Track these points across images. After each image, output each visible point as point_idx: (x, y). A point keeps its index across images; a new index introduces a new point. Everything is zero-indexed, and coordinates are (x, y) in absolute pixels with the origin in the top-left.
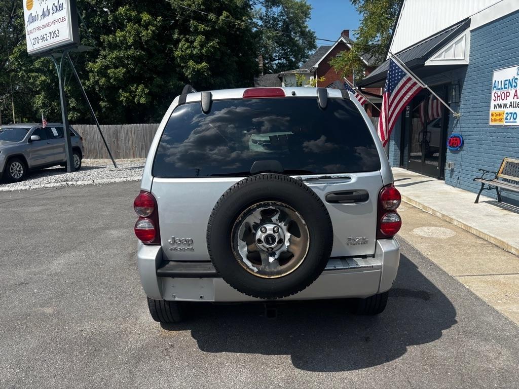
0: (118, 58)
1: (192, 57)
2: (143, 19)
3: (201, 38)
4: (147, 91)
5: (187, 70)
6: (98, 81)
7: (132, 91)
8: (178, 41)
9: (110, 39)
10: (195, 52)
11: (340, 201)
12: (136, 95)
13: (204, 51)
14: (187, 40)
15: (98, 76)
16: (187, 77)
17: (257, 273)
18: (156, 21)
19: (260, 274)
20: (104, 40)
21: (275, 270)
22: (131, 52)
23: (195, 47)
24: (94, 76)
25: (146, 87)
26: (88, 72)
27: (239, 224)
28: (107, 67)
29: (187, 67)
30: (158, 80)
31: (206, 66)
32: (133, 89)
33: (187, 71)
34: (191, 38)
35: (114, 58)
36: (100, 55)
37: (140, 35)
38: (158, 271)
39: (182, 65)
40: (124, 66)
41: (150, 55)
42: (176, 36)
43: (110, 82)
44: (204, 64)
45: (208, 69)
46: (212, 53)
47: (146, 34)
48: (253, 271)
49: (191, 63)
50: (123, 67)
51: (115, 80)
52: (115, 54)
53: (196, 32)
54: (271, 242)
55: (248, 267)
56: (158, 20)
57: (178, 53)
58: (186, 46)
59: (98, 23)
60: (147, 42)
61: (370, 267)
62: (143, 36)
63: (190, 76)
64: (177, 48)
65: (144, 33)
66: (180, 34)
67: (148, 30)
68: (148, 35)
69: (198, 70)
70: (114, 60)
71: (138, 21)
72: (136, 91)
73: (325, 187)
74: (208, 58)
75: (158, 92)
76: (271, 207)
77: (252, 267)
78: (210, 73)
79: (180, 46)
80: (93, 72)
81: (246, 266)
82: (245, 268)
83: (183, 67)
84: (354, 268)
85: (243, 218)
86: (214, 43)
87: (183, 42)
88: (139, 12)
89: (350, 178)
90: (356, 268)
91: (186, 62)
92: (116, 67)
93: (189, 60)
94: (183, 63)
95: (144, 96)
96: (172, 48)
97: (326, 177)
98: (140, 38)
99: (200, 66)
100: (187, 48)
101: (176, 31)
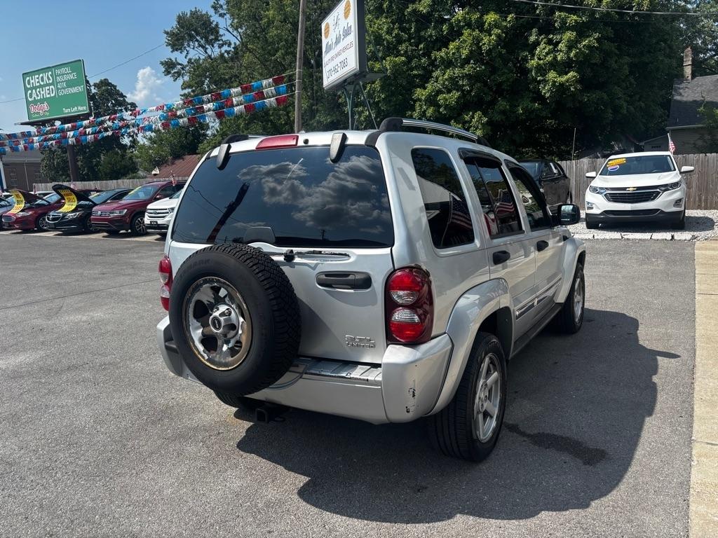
0: (451, 79)
1: (554, 65)
2: (488, 21)
3: (569, 35)
4: (485, 120)
5: (545, 86)
6: (425, 111)
7: (466, 122)
8: (537, 43)
9: (443, 54)
10: (559, 58)
11: (334, 286)
12: (471, 126)
13: (572, 55)
14: (550, 42)
15: (425, 105)
16: (544, 97)
17: (208, 360)
18: (506, 20)
19: (210, 363)
20: (435, 58)
21: (224, 361)
22: (467, 69)
23: (561, 51)
24: (421, 106)
25: (485, 114)
26: (415, 101)
27: (189, 301)
28: (439, 92)
29: (545, 82)
30: (502, 104)
31: (574, 76)
32: (467, 118)
33: (544, 88)
34: (556, 38)
35: (446, 79)
36: (433, 77)
37: (481, 44)
38: (167, 344)
39: (538, 79)
40: (459, 88)
41: (494, 70)
42: (533, 38)
43: (439, 112)
44: (571, 74)
45: (578, 81)
46: (585, 56)
47: (487, 41)
48: (204, 357)
49: (552, 75)
50: (458, 91)
51: (445, 109)
52: (449, 73)
53: (564, 28)
54: (217, 327)
55: (199, 353)
56: (509, 19)
57: (533, 63)
58: (546, 50)
59: (431, 36)
60: (489, 52)
61: (364, 380)
62: (484, 44)
63: (547, 95)
64: (533, 55)
65: (486, 40)
66: (540, 34)
67: (490, 35)
68: (490, 42)
69: (562, 85)
70: (446, 83)
71: (480, 25)
72: (471, 121)
73: (317, 265)
74: (580, 64)
75: (502, 120)
76: (215, 284)
77: (202, 353)
78: (579, 87)
79: (537, 52)
80: (420, 100)
81: (197, 350)
82: (197, 353)
83: (539, 82)
84: (343, 377)
85: (193, 295)
86: (590, 41)
87: (542, 45)
88: (483, 13)
89: (348, 256)
90: (345, 378)
91: (544, 75)
92: (449, 91)
93: (550, 70)
94: (541, 75)
95: (480, 126)
96: (527, 56)
97: (314, 252)
98: (480, 48)
99: (564, 79)
100: (547, 54)
101: (534, 30)
